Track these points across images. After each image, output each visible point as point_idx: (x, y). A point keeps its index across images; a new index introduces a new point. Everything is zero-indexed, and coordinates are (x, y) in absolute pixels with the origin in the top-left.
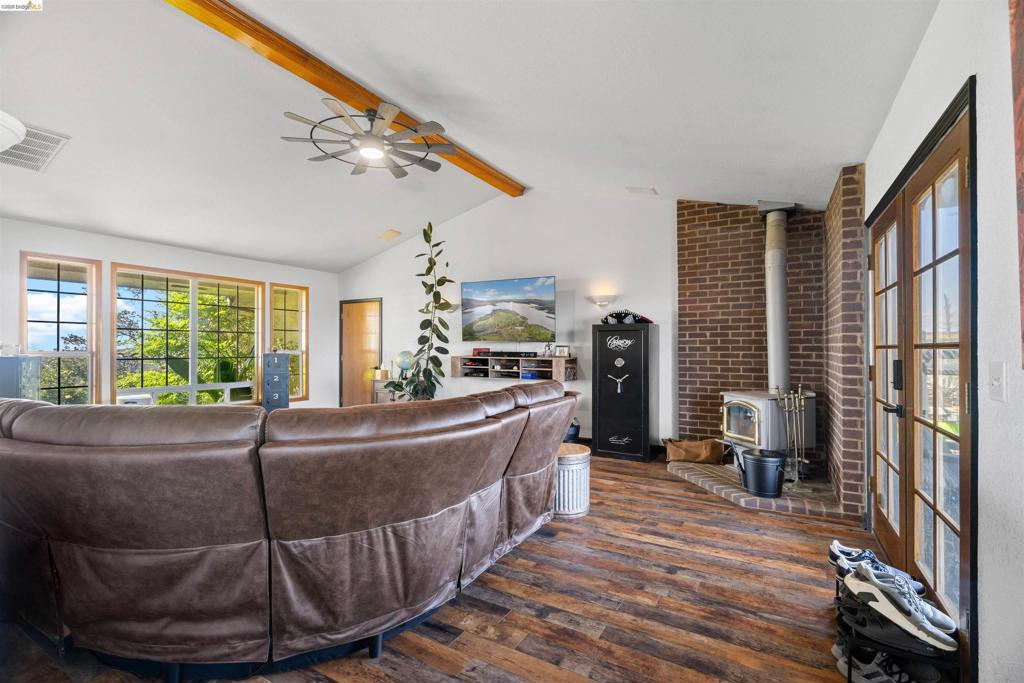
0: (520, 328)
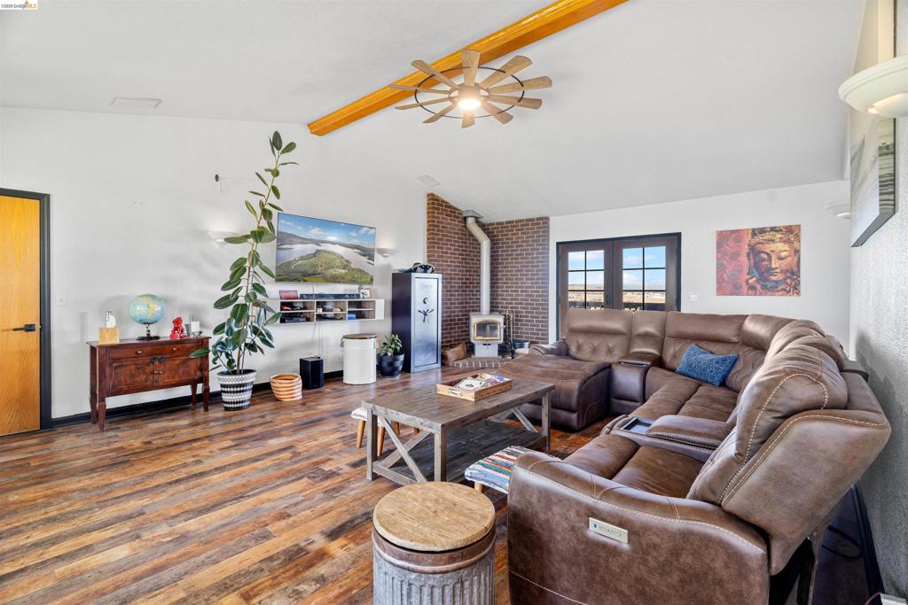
0: (343, 271)
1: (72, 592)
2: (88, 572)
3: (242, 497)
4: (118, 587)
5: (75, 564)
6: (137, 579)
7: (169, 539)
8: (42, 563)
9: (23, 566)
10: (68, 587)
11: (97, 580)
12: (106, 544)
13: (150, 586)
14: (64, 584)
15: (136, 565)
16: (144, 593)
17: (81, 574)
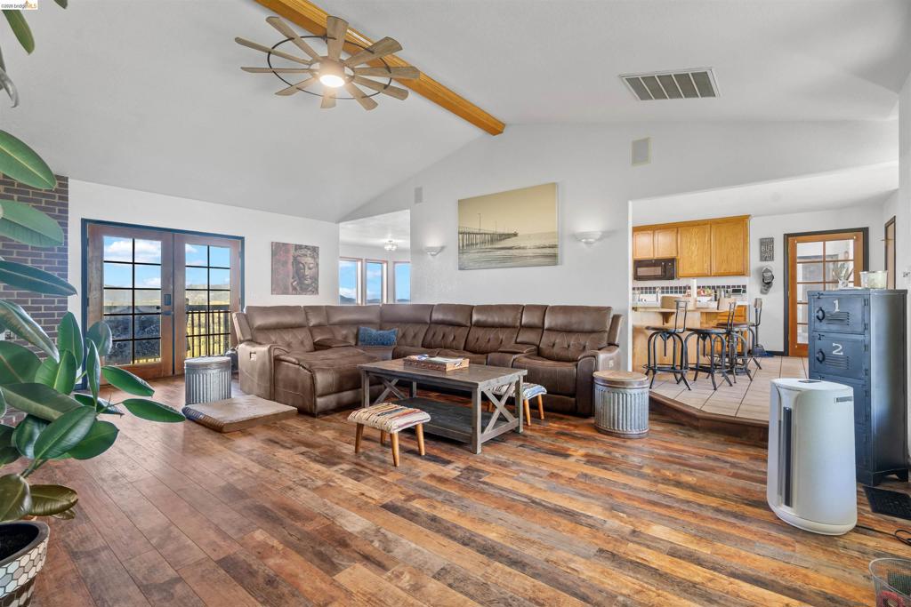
1: (709, 528)
2: (690, 534)
3: (534, 502)
4: (684, 511)
5: (693, 547)
6: (669, 507)
7: (622, 514)
8: (714, 569)
9: (732, 579)
10: (710, 533)
11: (691, 524)
12: (659, 546)
13: (667, 499)
14: (710, 538)
15: (660, 514)
16: (675, 498)
17: (695, 535)
